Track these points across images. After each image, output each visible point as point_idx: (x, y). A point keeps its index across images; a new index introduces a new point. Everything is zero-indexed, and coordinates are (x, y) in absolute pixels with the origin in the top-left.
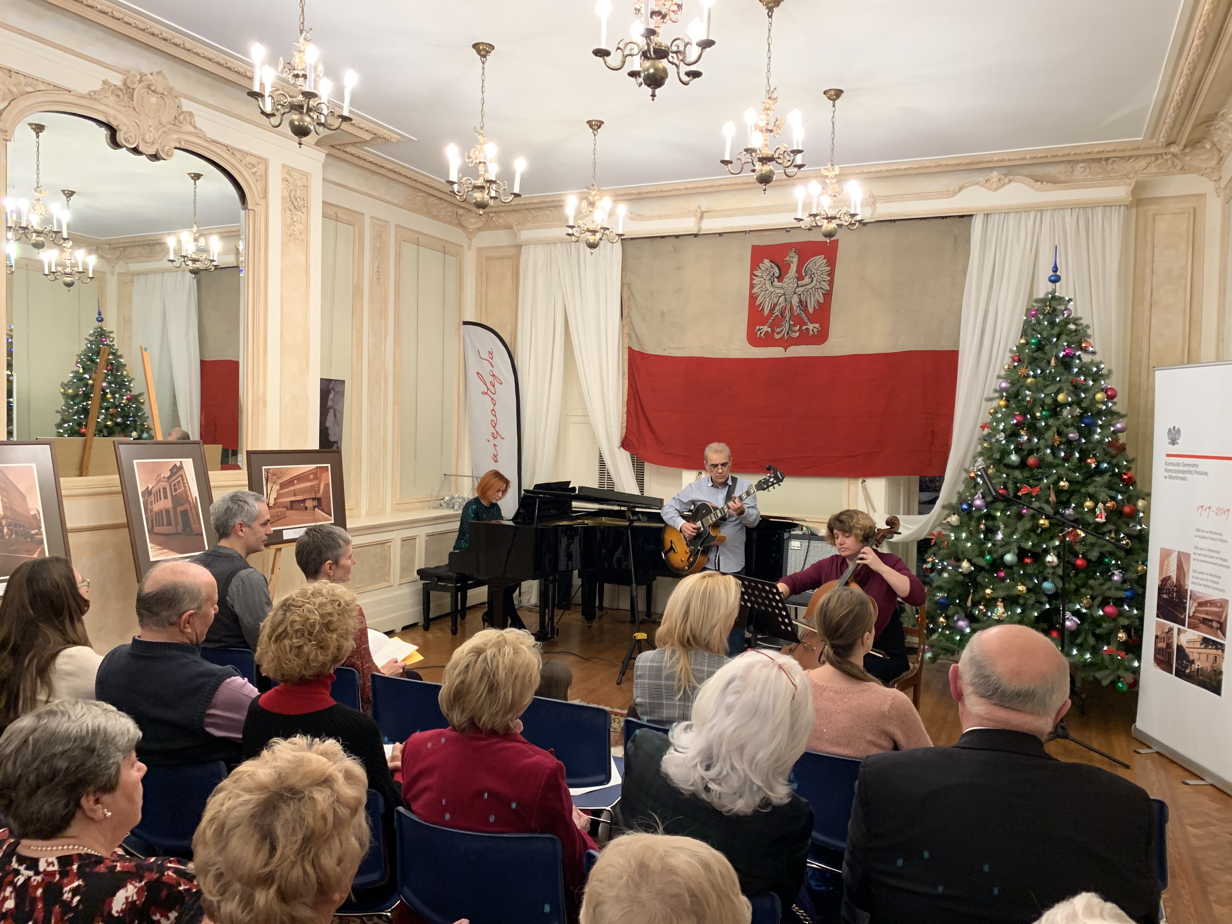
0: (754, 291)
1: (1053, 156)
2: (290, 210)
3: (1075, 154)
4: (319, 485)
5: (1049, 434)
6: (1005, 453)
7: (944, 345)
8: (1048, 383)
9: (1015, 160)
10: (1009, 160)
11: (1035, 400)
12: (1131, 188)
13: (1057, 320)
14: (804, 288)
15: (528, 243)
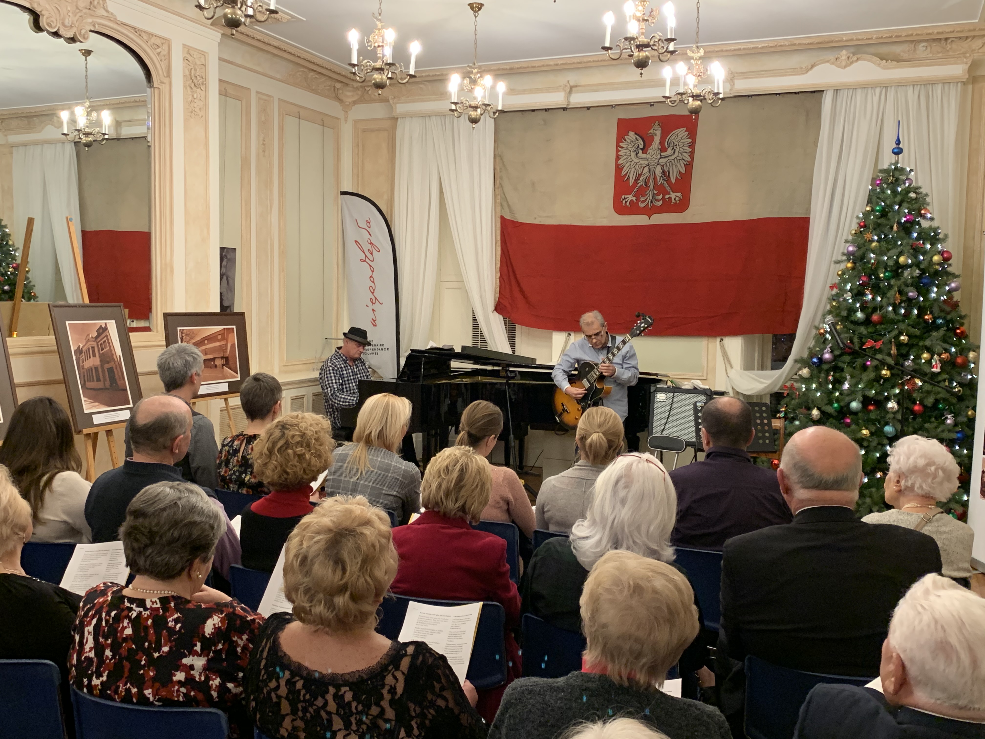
0: (620, 162)
1: (896, 36)
2: (191, 88)
3: (917, 35)
4: (226, 345)
5: (891, 294)
6: (852, 311)
7: (796, 213)
8: (890, 247)
9: (863, 39)
10: (858, 40)
11: (879, 262)
12: (967, 67)
13: (899, 189)
14: (666, 159)
15: (404, 116)
